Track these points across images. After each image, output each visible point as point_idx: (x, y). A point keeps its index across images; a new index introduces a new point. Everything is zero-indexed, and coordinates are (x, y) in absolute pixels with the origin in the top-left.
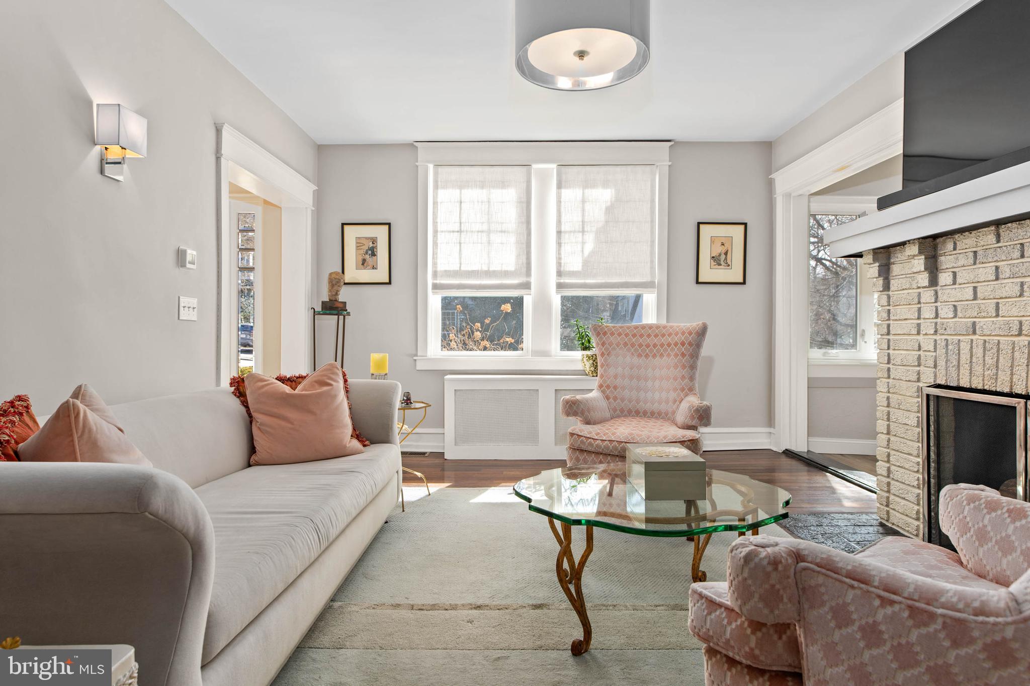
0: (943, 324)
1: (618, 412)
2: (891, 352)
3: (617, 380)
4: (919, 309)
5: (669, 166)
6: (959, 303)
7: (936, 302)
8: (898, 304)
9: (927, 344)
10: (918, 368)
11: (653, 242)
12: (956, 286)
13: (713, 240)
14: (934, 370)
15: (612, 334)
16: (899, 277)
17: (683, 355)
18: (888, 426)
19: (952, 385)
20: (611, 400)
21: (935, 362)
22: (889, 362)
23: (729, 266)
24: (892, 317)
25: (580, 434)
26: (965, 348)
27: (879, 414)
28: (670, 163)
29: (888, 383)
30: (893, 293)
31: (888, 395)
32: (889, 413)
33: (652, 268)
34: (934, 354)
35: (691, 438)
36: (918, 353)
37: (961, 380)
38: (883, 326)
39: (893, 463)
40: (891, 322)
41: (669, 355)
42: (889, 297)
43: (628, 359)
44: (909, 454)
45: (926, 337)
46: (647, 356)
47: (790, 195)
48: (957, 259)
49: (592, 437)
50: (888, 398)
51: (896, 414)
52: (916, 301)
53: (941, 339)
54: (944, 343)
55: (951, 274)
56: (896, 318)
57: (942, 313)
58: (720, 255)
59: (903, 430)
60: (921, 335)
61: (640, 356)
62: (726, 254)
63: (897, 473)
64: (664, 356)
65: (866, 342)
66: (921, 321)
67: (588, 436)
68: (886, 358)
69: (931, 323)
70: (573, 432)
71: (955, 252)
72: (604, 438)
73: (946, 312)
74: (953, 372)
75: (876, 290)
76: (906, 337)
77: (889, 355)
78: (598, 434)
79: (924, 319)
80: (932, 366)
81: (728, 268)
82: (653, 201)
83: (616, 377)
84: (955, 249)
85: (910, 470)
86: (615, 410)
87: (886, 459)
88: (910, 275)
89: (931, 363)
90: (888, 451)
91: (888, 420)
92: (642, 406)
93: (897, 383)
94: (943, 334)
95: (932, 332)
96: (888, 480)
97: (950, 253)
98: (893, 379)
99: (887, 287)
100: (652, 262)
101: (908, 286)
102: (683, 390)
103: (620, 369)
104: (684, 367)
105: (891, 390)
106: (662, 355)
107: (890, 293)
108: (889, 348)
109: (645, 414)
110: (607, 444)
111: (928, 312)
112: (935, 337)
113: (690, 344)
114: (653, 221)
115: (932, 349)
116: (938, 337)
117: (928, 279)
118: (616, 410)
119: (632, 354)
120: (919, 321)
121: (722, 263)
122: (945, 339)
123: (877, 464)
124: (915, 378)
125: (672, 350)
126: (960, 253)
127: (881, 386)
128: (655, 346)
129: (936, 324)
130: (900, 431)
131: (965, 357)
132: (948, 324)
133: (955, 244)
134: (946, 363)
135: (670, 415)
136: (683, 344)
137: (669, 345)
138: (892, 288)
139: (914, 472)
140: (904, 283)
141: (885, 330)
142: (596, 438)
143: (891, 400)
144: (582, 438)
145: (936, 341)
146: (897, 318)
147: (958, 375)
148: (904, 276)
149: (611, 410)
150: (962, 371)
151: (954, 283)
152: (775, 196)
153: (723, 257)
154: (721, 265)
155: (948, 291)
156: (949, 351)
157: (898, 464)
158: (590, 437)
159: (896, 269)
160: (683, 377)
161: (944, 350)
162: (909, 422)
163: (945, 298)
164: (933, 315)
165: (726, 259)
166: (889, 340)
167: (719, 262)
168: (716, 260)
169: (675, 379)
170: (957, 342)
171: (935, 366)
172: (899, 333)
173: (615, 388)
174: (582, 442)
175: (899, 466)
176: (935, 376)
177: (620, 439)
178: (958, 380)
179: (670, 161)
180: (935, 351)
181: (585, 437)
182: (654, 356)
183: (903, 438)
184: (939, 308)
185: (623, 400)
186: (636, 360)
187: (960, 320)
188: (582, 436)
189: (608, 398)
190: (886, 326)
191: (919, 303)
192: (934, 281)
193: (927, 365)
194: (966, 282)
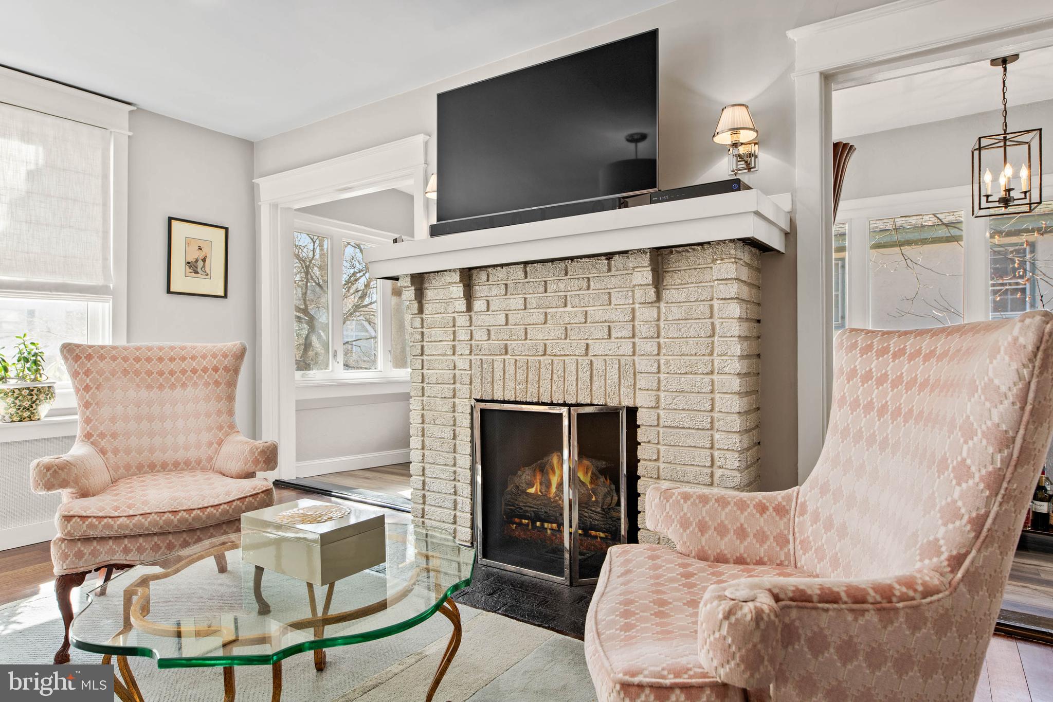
0: (478, 346)
1: (122, 470)
2: (425, 371)
3: (117, 424)
4: (454, 332)
5: (129, 136)
6: (492, 327)
7: (470, 326)
8: (433, 326)
9: (462, 363)
10: (453, 386)
11: (106, 233)
12: (488, 313)
13: (188, 241)
14: (469, 386)
15: (102, 358)
16: (434, 301)
17: (217, 383)
18: (423, 441)
19: (487, 399)
20: (110, 454)
21: (471, 379)
22: (423, 382)
23: (207, 275)
24: (426, 339)
25: (84, 514)
26: (498, 367)
27: (412, 432)
28: (131, 134)
29: (422, 401)
30: (426, 316)
31: (423, 412)
32: (423, 429)
33: (105, 267)
34: (470, 372)
35: (264, 489)
36: (454, 372)
37: (495, 394)
38: (417, 347)
39: (429, 476)
40: (425, 344)
41: (195, 385)
42: (422, 320)
43: (132, 393)
44: (445, 465)
45: (461, 357)
46: (161, 387)
47: (277, 205)
48: (490, 289)
49: (108, 515)
50: (423, 416)
51: (430, 429)
52: (451, 324)
53: (477, 359)
54: (479, 363)
55: (485, 302)
56: (430, 340)
57: (477, 336)
58: (197, 261)
59: (439, 444)
60: (457, 355)
61: (149, 387)
62: (204, 260)
63: (432, 484)
64: (187, 386)
65: (338, 362)
66: (456, 343)
67: (100, 514)
68: (420, 378)
69: (467, 344)
70: (69, 514)
71: (488, 283)
72: (131, 513)
73: (480, 335)
74: (488, 386)
75: (410, 312)
76: (440, 357)
77: (423, 373)
78: (116, 509)
79: (459, 341)
80: (468, 383)
81: (206, 277)
82: (105, 177)
83: (113, 419)
84: (488, 280)
85: (446, 480)
86: (117, 468)
87: (421, 474)
88: (444, 301)
89: (467, 380)
90: (423, 465)
91: (423, 436)
92: (158, 457)
93: (432, 400)
94: (478, 355)
95: (468, 352)
96: (423, 492)
97: (483, 284)
98: (428, 397)
99: (421, 310)
100: (105, 259)
101: (443, 311)
102: (220, 428)
103: (119, 408)
104: (219, 399)
105: (426, 408)
106: (184, 385)
107: (424, 316)
108: (422, 369)
109: (164, 467)
110: (139, 520)
111: (462, 335)
112: (469, 357)
113: (226, 369)
114: (105, 204)
115: (468, 368)
116: (473, 357)
117: (465, 305)
118: (119, 468)
119: (138, 385)
120: (454, 343)
121: (199, 270)
122: (481, 359)
123: (411, 479)
124: (451, 394)
125: (200, 377)
126: (493, 285)
127: (415, 404)
128: (172, 373)
129: (471, 345)
130: (437, 445)
131: (498, 374)
132: (483, 346)
133: (488, 276)
134: (481, 380)
135: (204, 462)
136: (216, 370)
137: (194, 371)
138: (426, 311)
139: (451, 480)
140: (440, 307)
141: (419, 351)
142: (116, 514)
143: (426, 417)
144: (90, 520)
145: (471, 360)
146: (433, 339)
147: (493, 390)
148: (438, 301)
149: (110, 469)
150: (496, 386)
151: (488, 310)
152: (259, 203)
153: (200, 264)
154: (198, 273)
155: (482, 317)
156: (484, 369)
157: (434, 476)
158: (104, 515)
159: (430, 294)
160: (219, 413)
161: (480, 369)
162: (445, 436)
163: (479, 323)
164: (468, 337)
165: (204, 266)
166: (423, 360)
167: (195, 269)
168: (193, 266)
169: (208, 415)
170: (491, 361)
171: (471, 383)
172: (434, 353)
173: (114, 436)
174: (91, 526)
175: (435, 478)
176: (471, 392)
177: (160, 509)
178: (493, 394)
179: (130, 130)
180: (471, 370)
181: (95, 517)
182: (173, 387)
183: (439, 451)
184: (474, 332)
185: (128, 452)
186: (144, 393)
187: (493, 342)
188: (90, 517)
189: (103, 452)
190: (420, 347)
191: (454, 326)
192: (469, 308)
193: (463, 383)
194: (499, 309)
